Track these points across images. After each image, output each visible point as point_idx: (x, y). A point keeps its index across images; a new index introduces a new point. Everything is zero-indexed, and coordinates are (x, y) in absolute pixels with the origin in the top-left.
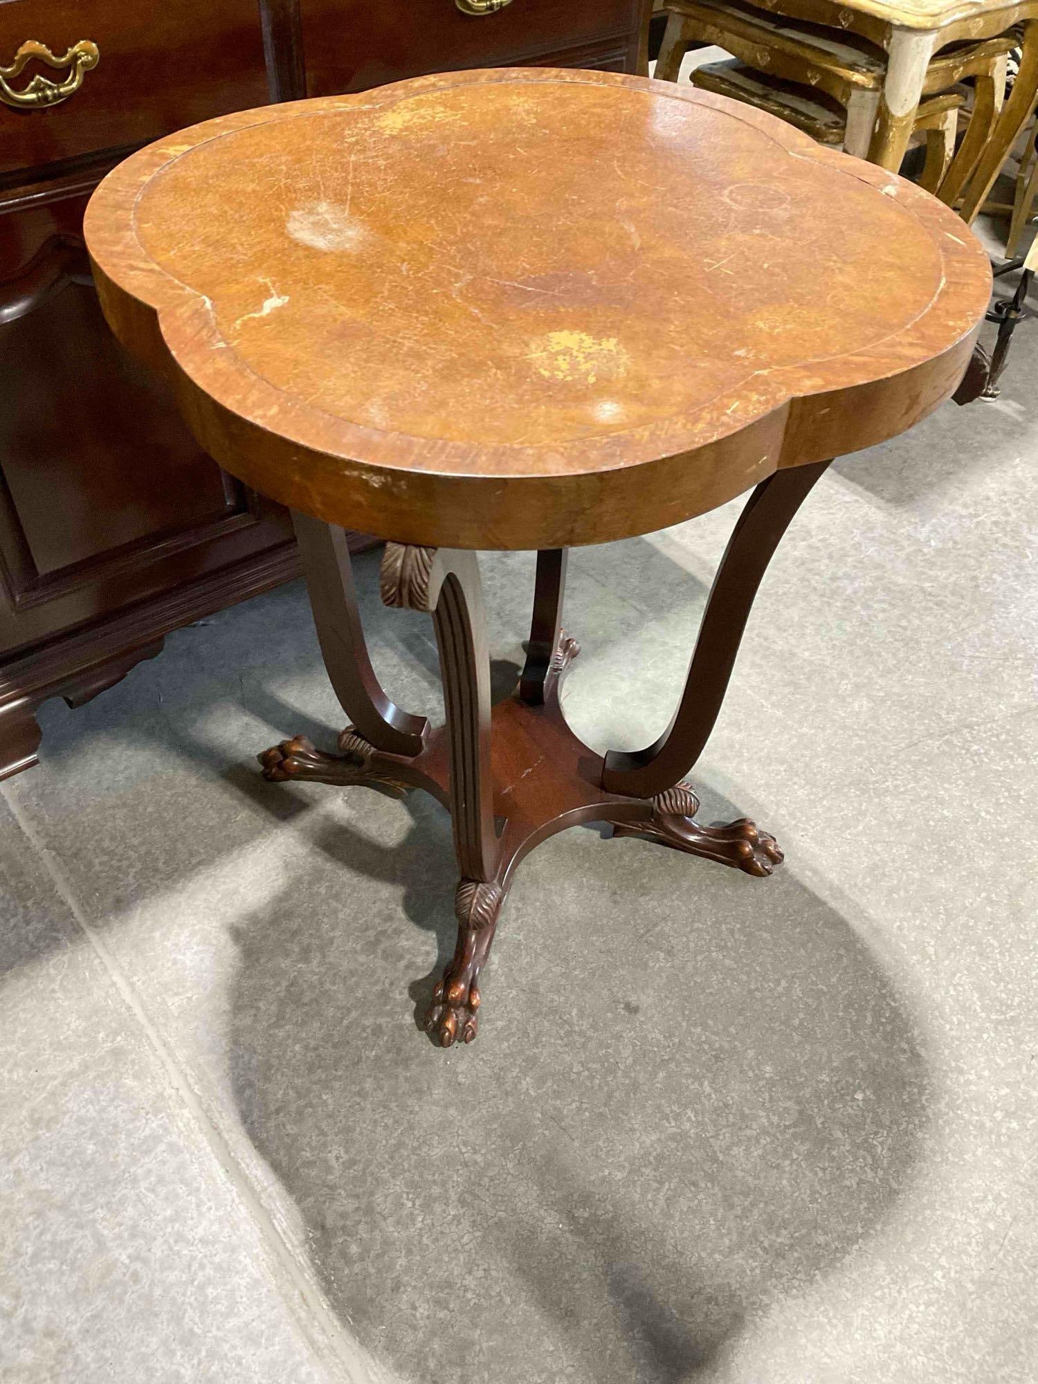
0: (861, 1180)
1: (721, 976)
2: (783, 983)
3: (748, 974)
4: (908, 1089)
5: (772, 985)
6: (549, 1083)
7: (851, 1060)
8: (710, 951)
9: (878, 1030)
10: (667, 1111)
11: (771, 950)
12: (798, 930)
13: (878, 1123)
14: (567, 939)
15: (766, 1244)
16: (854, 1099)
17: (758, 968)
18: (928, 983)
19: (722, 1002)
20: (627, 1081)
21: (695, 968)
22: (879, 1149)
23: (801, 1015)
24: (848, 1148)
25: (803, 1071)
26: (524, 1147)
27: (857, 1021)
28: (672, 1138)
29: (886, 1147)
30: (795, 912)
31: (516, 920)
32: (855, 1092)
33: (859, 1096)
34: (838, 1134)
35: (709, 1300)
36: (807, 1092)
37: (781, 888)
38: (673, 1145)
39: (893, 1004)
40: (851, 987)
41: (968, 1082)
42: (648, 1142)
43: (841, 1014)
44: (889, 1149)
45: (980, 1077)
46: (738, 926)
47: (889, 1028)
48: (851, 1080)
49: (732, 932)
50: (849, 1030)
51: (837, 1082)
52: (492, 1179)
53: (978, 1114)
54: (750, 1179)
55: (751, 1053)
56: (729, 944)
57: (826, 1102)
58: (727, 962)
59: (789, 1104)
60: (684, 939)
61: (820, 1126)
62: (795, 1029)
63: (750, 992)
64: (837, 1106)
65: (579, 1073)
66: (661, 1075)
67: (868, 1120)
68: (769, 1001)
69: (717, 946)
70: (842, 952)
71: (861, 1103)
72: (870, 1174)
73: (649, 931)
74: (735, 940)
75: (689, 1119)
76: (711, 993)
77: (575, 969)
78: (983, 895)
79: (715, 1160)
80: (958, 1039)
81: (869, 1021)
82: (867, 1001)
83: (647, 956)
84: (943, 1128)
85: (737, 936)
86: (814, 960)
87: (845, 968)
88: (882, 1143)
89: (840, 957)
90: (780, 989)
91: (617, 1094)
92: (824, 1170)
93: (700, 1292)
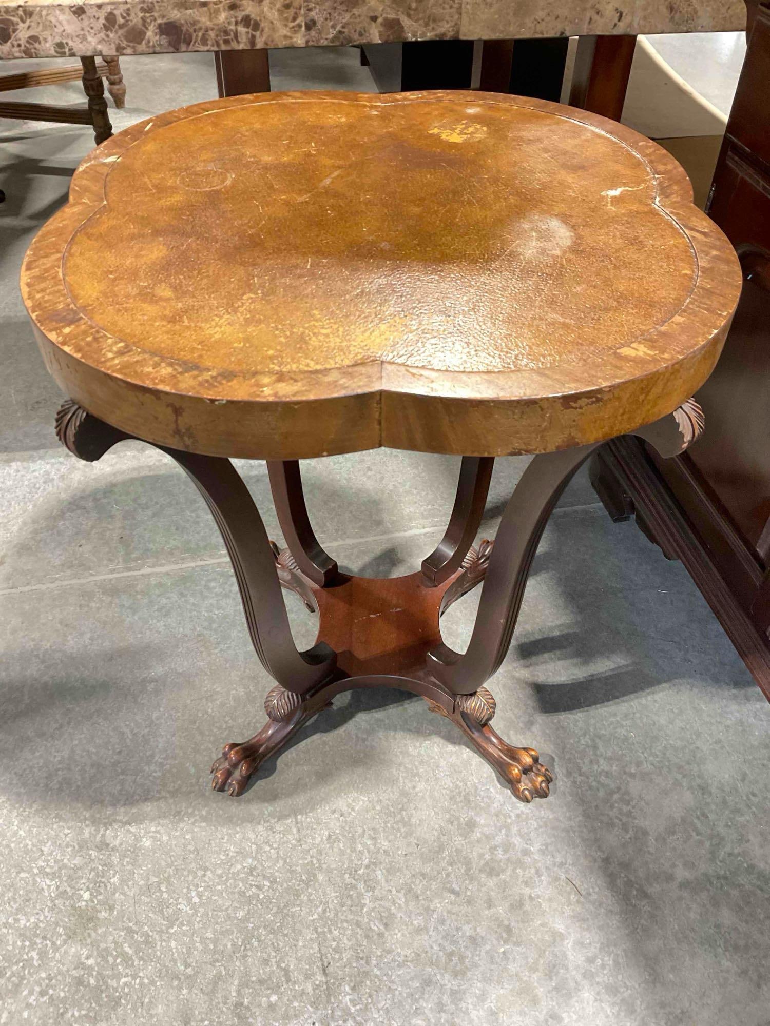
0: (43, 854)
1: (231, 854)
2: (196, 900)
3: (220, 876)
4: (64, 937)
5: (200, 889)
6: (232, 703)
7: (111, 908)
8: (255, 859)
9: (115, 949)
10: (169, 762)
11: (227, 909)
12: (229, 946)
13: (63, 894)
14: (323, 761)
15: (60, 772)
16: (88, 889)
17: (219, 888)
19: (212, 842)
20: (202, 747)
21: (249, 839)
22: (48, 882)
23: (165, 895)
24: (65, 861)
25: (129, 867)
26: (206, 674)
27: (133, 937)
28: (152, 756)
29: (46, 888)
30: (247, 956)
31: (357, 736)
32: (91, 895)
33: (86, 896)
34: (77, 861)
35: (61, 726)
36: (115, 859)
37: (274, 960)
38: (148, 753)
40: (158, 953)
41: (31, 993)
42: (160, 740)
43: (146, 928)
44: (43, 889)
45: (28, 1006)
46: (261, 896)
47: (111, 959)
48: (100, 897)
49: (259, 887)
50: (131, 924)
51: (106, 886)
52: (201, 652)
53: (9, 979)
54: (97, 786)
55: (165, 838)
56: (251, 878)
57: (100, 868)
58: (239, 867)
59: (117, 843)
60: (275, 846)
61: (91, 852)
62: (159, 884)
63: (206, 869)
64: (93, 873)
66: (193, 770)
67: (68, 889)
68: (191, 878)
69: (255, 868)
70: (189, 971)
71: (82, 892)
72: (41, 863)
73: (297, 823)
74: (251, 885)
75: (155, 772)
76: (223, 839)
77: (297, 755)
79: (123, 773)
80: (62, 1014)
81: (127, 948)
82: (141, 959)
84: (23, 941)
85: (254, 889)
86: (198, 939)
87: (175, 961)
88: (49, 886)
89: (187, 966)
90: (194, 894)
91: (199, 738)
92: (66, 835)
93: (69, 723)
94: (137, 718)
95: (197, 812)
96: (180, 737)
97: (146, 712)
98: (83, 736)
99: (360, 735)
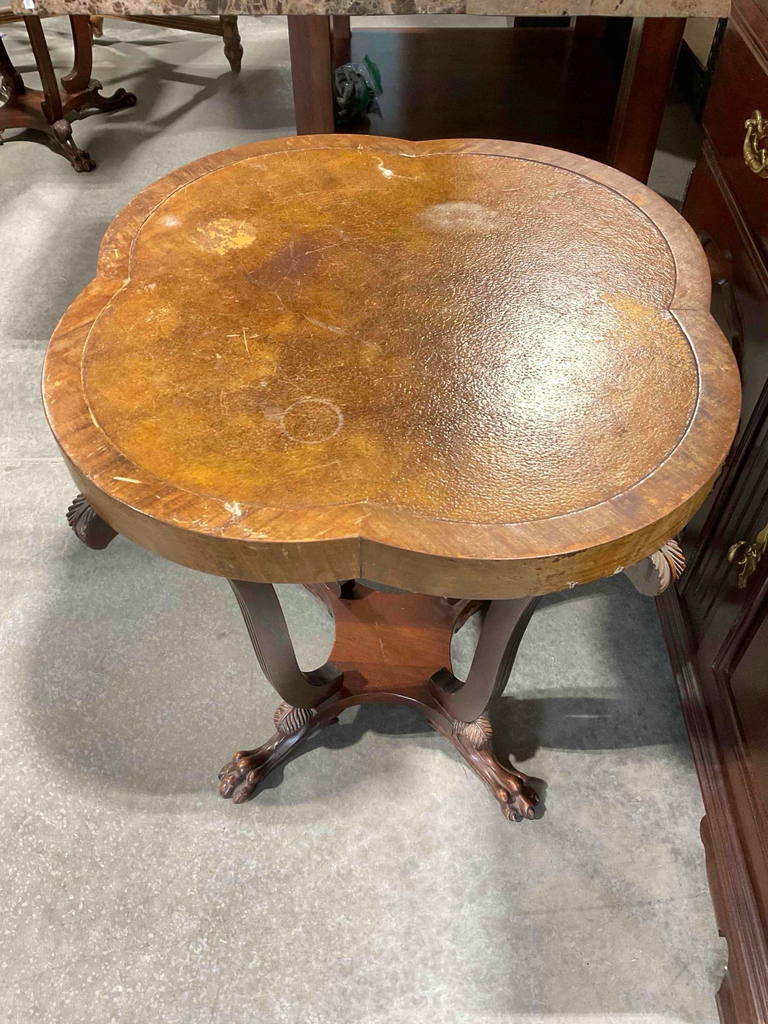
0: (53, 667)
1: (195, 692)
2: (160, 722)
3: (182, 707)
4: (56, 730)
5: (165, 714)
7: (95, 716)
8: (212, 699)
9: (92, 745)
10: (164, 614)
11: (180, 733)
12: (176, 760)
13: (62, 699)
15: (79, 608)
16: (81, 699)
17: (179, 715)
18: (80, 801)
19: (183, 681)
20: (193, 608)
21: (211, 684)
22: (53, 688)
23: (137, 714)
24: (69, 675)
25: (116, 688)
27: (106, 739)
28: (153, 607)
29: (50, 692)
30: (187, 769)
31: (318, 619)
32: (82, 702)
33: (79, 703)
34: (78, 677)
35: (88, 573)
36: (106, 681)
37: (206, 777)
38: (150, 605)
39: (93, 768)
40: (122, 755)
41: (25, 764)
42: (161, 596)
43: (117, 735)
44: (48, 692)
45: (21, 773)
46: (210, 728)
47: (86, 752)
48: (89, 706)
49: (210, 721)
50: (107, 730)
51: (95, 699)
53: (11, 751)
54: (105, 623)
55: (147, 672)
56: (205, 713)
57: (94, 685)
58: (198, 703)
59: (111, 668)
60: (230, 692)
61: (90, 671)
62: (135, 704)
63: (173, 700)
64: (87, 688)
65: (217, 591)
66: (181, 624)
67: (66, 695)
68: (159, 705)
69: (211, 706)
70: (142, 772)
71: (76, 700)
72: (51, 673)
73: (252, 678)
74: (204, 719)
75: (152, 620)
76: (192, 679)
78: (81, 906)
79: (126, 617)
80: (43, 783)
81: (100, 746)
82: (109, 756)
83: (239, 665)
84: (27, 727)
85: (205, 722)
86: (154, 750)
87: (133, 763)
88: (53, 691)
89: (141, 768)
90: (159, 716)
91: (192, 599)
92: (74, 656)
93: (94, 571)
94: (148, 576)
95: (176, 656)
96: (177, 596)
97: (155, 573)
98: (102, 583)
99: (320, 619)
